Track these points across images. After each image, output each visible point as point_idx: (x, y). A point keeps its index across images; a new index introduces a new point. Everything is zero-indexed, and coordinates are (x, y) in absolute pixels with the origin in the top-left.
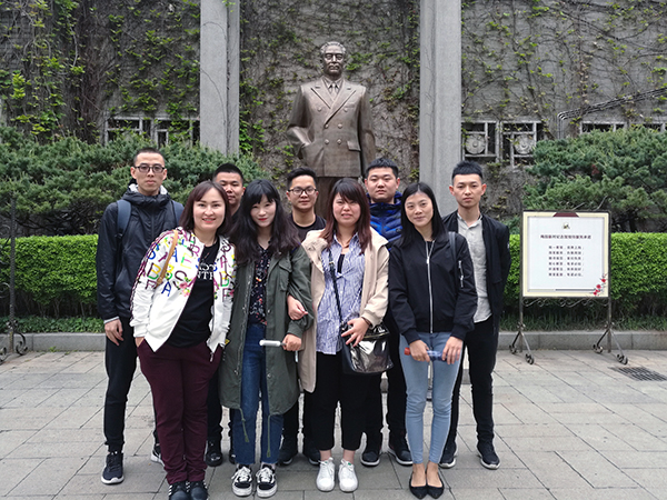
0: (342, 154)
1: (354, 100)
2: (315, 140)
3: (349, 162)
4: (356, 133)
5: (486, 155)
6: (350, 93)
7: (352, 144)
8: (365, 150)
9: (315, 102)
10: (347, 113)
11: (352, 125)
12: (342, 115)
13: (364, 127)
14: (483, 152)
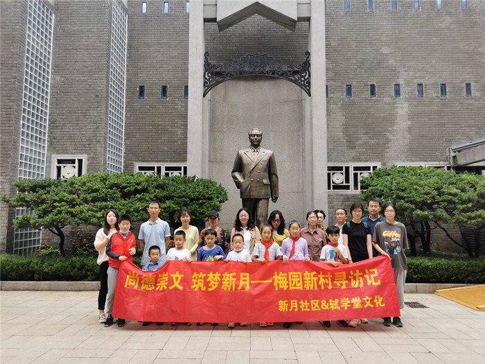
0: (260, 186)
1: (266, 158)
2: (246, 179)
3: (264, 191)
4: (267, 175)
5: (344, 184)
6: (264, 154)
7: (266, 181)
8: (273, 184)
9: (246, 160)
10: (263, 165)
11: (265, 171)
12: (260, 166)
13: (272, 172)
14: (342, 183)
